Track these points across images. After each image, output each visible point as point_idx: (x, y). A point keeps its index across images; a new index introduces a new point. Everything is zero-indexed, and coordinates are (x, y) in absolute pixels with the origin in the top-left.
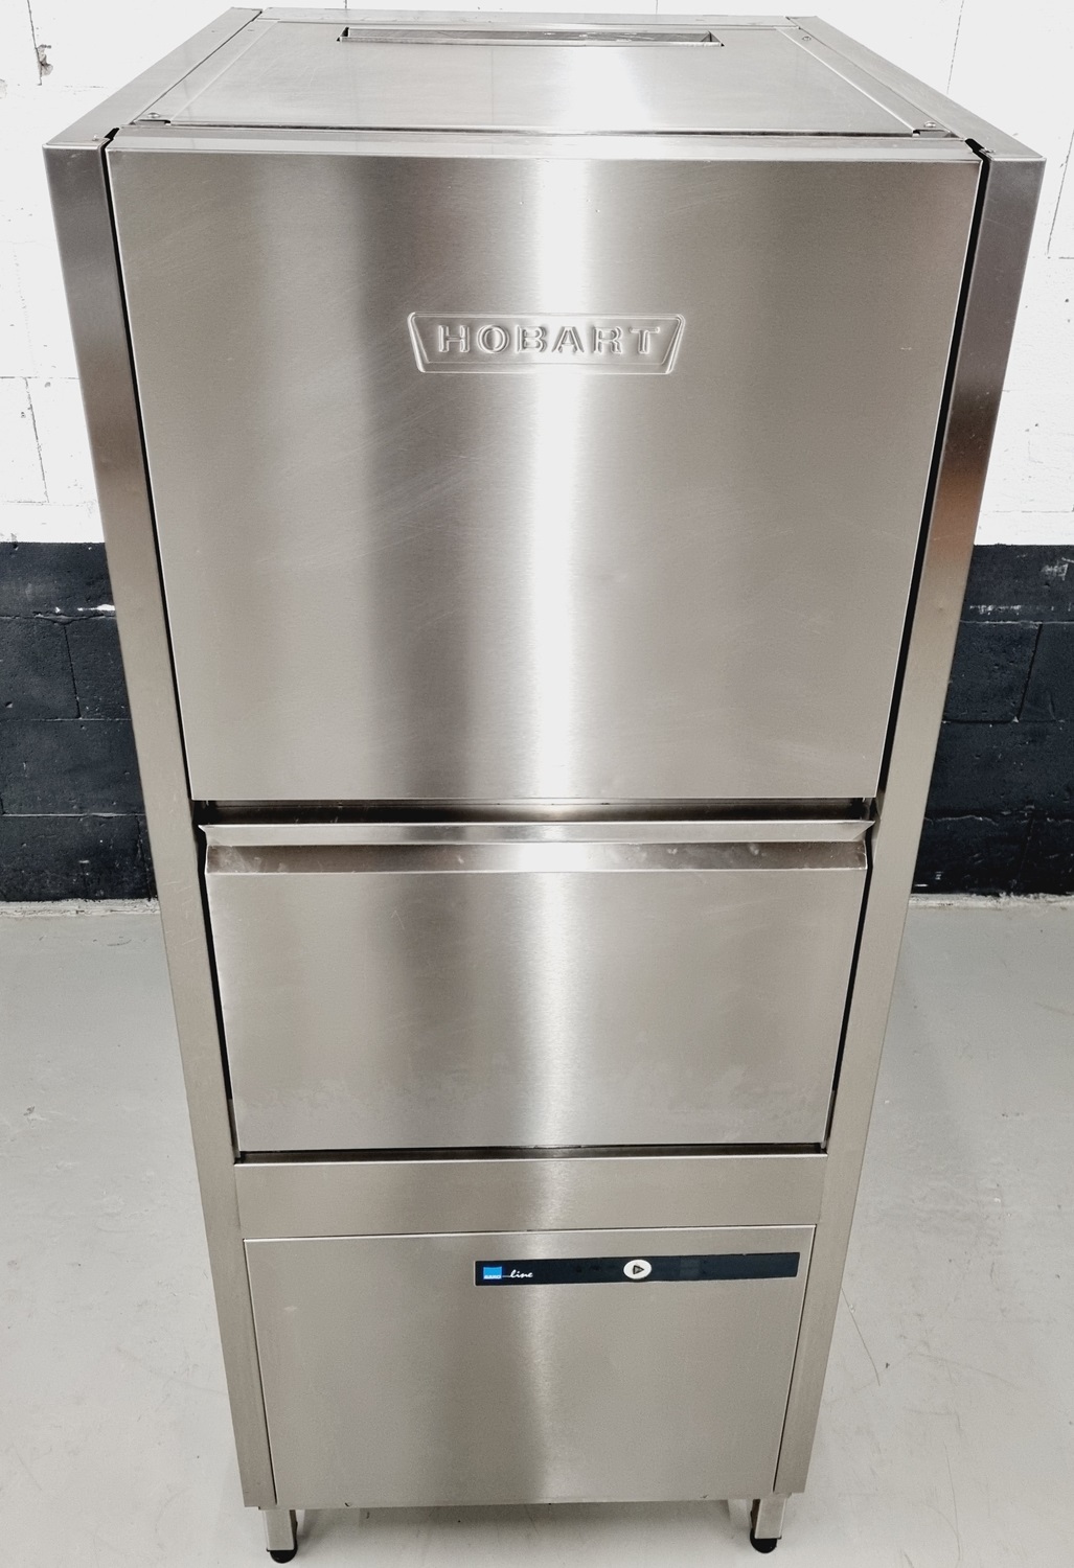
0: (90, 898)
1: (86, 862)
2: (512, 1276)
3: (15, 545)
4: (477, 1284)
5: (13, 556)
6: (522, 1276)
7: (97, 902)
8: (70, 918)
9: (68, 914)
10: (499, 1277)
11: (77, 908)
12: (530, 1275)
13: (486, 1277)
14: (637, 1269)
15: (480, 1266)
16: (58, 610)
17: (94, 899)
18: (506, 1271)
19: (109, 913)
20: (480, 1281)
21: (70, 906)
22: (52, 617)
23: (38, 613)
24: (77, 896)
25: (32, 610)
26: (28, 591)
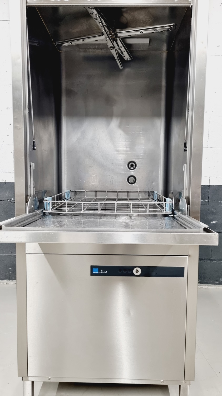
0: (10, 280)
1: (11, 269)
2: (101, 272)
5: (5, 186)
6: (104, 272)
7: (12, 281)
8: (5, 284)
10: (97, 272)
11: (7, 282)
12: (106, 272)
13: (94, 272)
14: (137, 271)
15: (92, 267)
16: (13, 199)
17: (11, 280)
18: (99, 271)
19: (14, 284)
20: (92, 274)
21: (5, 281)
22: (11, 201)
23: (8, 200)
24: (7, 279)
25: (7, 199)
26: (7, 194)
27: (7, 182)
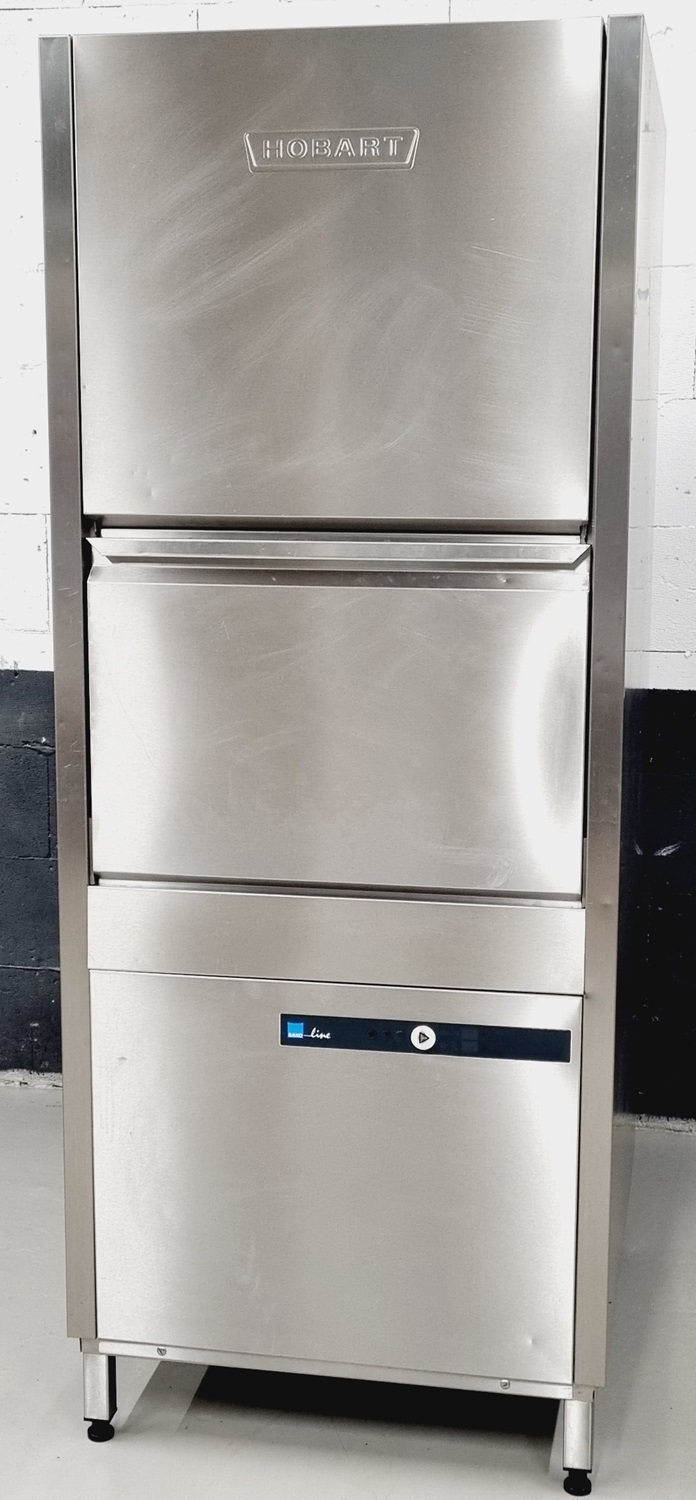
1: (36, 1025)
2: (312, 1035)
3: (16, 673)
4: (282, 1043)
5: (13, 684)
6: (322, 1036)
7: (41, 1075)
8: (14, 1088)
9: (12, 1085)
10: (300, 1036)
11: (21, 1079)
12: (328, 1036)
13: (290, 1035)
14: (423, 1038)
15: (286, 1019)
16: (44, 740)
18: (307, 1031)
19: (51, 1087)
20: (285, 1040)
21: (16, 1076)
22: (38, 747)
23: (26, 743)
24: (23, 1068)
25: (22, 739)
26: (21, 720)
27: (20, 668)
